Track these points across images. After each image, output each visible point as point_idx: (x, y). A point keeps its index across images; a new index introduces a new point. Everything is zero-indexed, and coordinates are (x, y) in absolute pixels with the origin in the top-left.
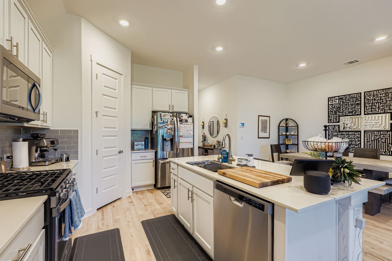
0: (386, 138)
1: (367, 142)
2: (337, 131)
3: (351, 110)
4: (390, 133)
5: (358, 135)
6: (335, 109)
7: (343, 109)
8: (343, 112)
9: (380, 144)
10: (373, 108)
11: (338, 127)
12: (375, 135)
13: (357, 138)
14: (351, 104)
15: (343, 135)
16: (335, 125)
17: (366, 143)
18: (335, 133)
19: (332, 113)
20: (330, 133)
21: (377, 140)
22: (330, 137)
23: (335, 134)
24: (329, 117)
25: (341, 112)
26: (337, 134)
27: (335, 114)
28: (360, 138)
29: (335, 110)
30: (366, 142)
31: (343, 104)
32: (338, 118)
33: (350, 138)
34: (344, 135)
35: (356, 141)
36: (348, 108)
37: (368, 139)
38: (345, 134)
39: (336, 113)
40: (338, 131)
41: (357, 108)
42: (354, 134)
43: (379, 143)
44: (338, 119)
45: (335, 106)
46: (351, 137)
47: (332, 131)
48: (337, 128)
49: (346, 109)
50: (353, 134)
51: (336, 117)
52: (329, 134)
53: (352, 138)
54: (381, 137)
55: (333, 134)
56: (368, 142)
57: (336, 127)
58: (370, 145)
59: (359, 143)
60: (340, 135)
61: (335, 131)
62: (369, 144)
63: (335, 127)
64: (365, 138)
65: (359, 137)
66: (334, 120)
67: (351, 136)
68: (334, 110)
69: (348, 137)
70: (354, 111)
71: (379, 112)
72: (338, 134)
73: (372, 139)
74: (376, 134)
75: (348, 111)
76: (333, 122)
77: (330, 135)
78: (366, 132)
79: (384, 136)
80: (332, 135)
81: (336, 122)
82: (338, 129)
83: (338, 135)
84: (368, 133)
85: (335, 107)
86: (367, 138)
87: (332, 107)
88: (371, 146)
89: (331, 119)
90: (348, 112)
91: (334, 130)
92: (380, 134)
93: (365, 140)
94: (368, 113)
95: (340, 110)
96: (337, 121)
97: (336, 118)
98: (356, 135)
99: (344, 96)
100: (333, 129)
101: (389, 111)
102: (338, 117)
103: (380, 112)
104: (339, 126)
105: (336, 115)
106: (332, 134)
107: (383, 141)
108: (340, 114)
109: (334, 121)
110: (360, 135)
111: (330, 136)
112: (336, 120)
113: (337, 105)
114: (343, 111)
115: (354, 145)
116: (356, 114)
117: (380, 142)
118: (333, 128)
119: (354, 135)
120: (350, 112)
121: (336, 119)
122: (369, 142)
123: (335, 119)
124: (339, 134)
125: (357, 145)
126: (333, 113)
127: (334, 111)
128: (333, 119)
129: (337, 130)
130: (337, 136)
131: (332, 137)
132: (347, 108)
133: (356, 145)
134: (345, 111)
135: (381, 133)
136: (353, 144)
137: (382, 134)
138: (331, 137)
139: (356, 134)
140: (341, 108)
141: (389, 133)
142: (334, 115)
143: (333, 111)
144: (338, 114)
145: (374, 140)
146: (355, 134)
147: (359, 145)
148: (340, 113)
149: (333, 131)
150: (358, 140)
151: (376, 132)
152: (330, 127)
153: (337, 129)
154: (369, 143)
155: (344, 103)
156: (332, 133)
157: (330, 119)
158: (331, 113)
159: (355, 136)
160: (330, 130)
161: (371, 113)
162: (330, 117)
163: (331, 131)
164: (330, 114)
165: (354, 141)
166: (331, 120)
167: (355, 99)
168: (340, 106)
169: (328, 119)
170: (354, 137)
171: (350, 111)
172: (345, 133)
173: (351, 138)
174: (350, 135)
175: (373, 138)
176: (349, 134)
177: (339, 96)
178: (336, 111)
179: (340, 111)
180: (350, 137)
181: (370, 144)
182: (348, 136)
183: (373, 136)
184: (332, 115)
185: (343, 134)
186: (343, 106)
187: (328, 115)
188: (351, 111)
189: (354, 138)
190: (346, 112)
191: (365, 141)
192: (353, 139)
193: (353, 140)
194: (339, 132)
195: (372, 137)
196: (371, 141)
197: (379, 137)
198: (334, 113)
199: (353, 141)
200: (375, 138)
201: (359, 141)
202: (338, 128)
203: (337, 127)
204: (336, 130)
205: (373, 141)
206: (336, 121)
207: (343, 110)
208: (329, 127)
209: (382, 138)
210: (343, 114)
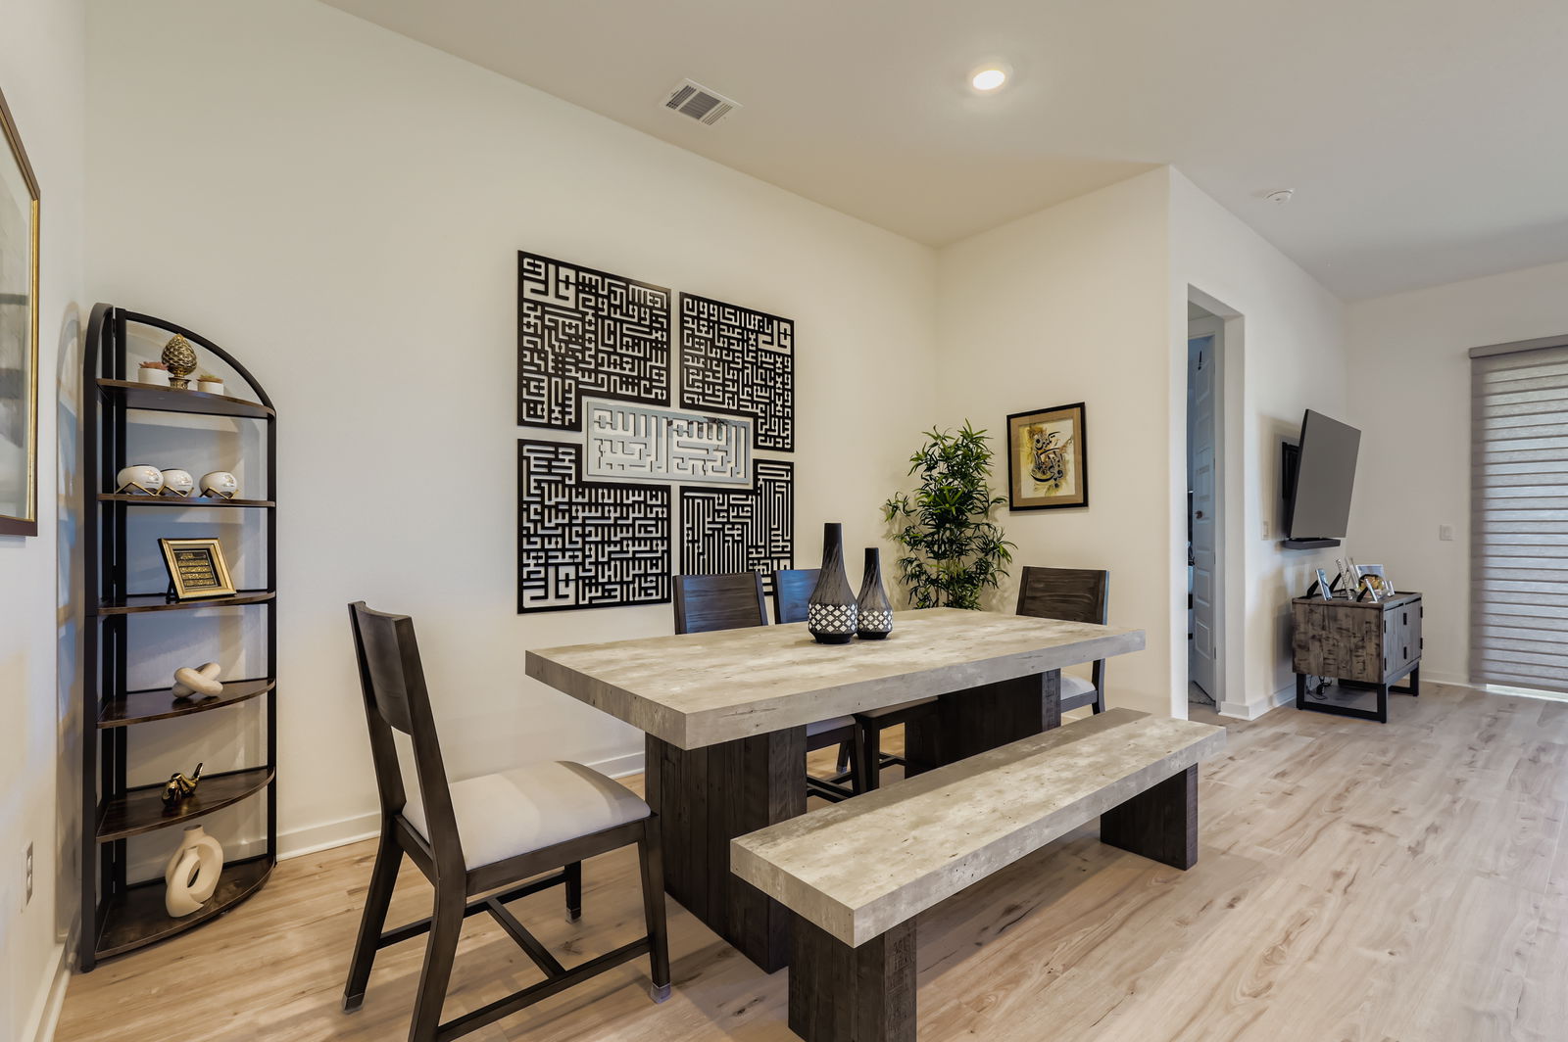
0: (742, 524)
1: (690, 545)
2: (567, 482)
3: (632, 370)
4: (752, 500)
5: (660, 510)
6: (557, 339)
7: (598, 351)
8: (597, 372)
9: (728, 547)
10: (709, 383)
11: (573, 457)
12: (714, 510)
13: (656, 526)
14: (633, 337)
15: (600, 509)
16: (557, 445)
17: (688, 547)
18: (557, 496)
19: (542, 363)
20: (533, 491)
21: (719, 530)
22: (529, 520)
23: (560, 499)
24: (522, 383)
25: (590, 371)
26: (566, 500)
27: (556, 375)
28: (665, 523)
29: (557, 350)
30: (688, 541)
31: (596, 324)
32: (573, 403)
33: (628, 526)
34: (603, 505)
35: (651, 539)
36: (622, 356)
37: (692, 529)
38: (606, 501)
39: (564, 370)
40: (573, 482)
41: (653, 363)
42: (645, 502)
43: (726, 545)
44: (573, 410)
45: (561, 320)
46: (634, 519)
47: (538, 481)
48: (567, 464)
49: (609, 354)
50: (639, 503)
51: (564, 391)
52: (526, 498)
53: (637, 522)
54: (731, 520)
55: (547, 503)
56: (693, 542)
57: (561, 457)
58: (701, 557)
59: (663, 552)
60: (583, 505)
61: (557, 483)
62: (696, 551)
63: (556, 453)
64: (686, 526)
65: (663, 519)
66: (551, 411)
67: (634, 512)
68: (552, 347)
69: (622, 518)
70: (645, 378)
71: (726, 406)
72: (574, 500)
73: (707, 526)
74: (717, 507)
75: (618, 370)
76: (549, 426)
77: (532, 507)
78: (686, 494)
79: (738, 516)
80: (544, 506)
81: (562, 427)
82: (573, 472)
83: (574, 508)
84: (694, 498)
85: (556, 329)
86: (690, 525)
87: (544, 326)
88: (704, 560)
89: (536, 403)
90: (621, 376)
91: (550, 473)
92: (729, 505)
93: (686, 532)
94: (693, 399)
95: (583, 352)
96: (567, 417)
97: (564, 399)
98: (652, 506)
99: (604, 275)
100: (545, 470)
101: (750, 410)
102: (573, 395)
103: (729, 404)
104: (578, 448)
105: (563, 378)
106: (542, 503)
107: (736, 538)
108: (581, 379)
109: (550, 418)
110: (665, 510)
111: (528, 510)
112: (563, 413)
113: (567, 321)
114: (597, 365)
115: (646, 559)
116: (653, 396)
117: (728, 541)
118: (550, 460)
119: (646, 506)
120: (627, 376)
121: (563, 405)
122: (698, 541)
123: (557, 404)
124: (580, 500)
125: (657, 559)
126: (546, 360)
127: (554, 353)
128: (545, 399)
129: (570, 476)
130: (570, 511)
131: (538, 517)
132: (615, 353)
133: (651, 559)
134: (605, 369)
135: (732, 502)
136: (640, 559)
137: (733, 505)
138: (535, 522)
139: (654, 502)
140: (587, 345)
141: (749, 502)
142: (554, 380)
143: (547, 348)
144: (573, 374)
145: (711, 532)
146: (649, 502)
147: (662, 558)
148: (584, 370)
149: (549, 482)
150: (659, 535)
151: (716, 496)
152: (532, 456)
153: (570, 468)
154: (696, 545)
155: (603, 318)
156: (542, 495)
157: (528, 402)
158: (536, 361)
159: (649, 516)
160: (530, 473)
161: (701, 403)
162: (528, 386)
163: (533, 478)
164: (532, 363)
165: (645, 539)
166: (535, 409)
167: (647, 316)
168: (585, 331)
169: (520, 400)
170: (645, 518)
171: (627, 372)
172: (609, 498)
173: (633, 525)
174: (628, 506)
175: (709, 523)
176: (625, 502)
177: (578, 269)
178: (564, 356)
179: (584, 361)
180: (627, 518)
181: (701, 551)
182: (618, 515)
183: (709, 516)
184: (538, 372)
185: (600, 501)
186: (595, 333)
187: (521, 371)
188: (633, 377)
189: (646, 526)
190: (609, 374)
191: (686, 538)
192: (640, 532)
193: (643, 535)
194: (576, 486)
195: (707, 520)
196: (704, 535)
197: (726, 520)
198: (551, 364)
199: (640, 539)
200: (714, 522)
201: (662, 538)
202: (573, 466)
203: (567, 458)
204: (564, 476)
205: (709, 536)
206: (563, 420)
207: (595, 357)
208: (525, 454)
209: (733, 524)
210: (595, 384)
